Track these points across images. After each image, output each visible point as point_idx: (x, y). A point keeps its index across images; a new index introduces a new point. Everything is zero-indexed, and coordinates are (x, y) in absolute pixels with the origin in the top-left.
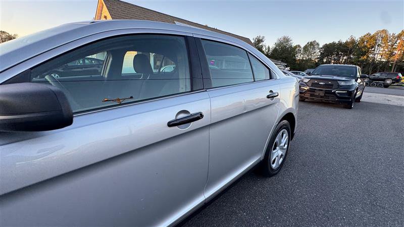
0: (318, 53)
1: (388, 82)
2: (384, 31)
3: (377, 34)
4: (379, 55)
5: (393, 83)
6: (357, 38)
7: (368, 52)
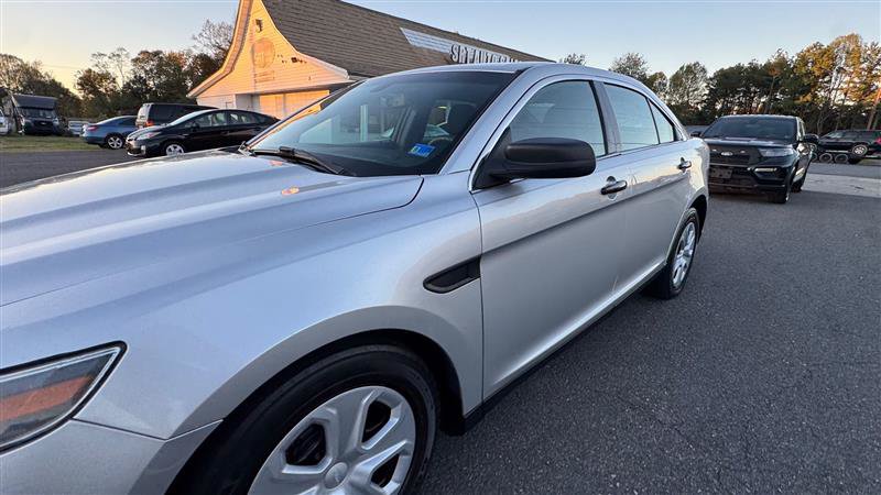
0: (703, 89)
1: (859, 151)
2: (853, 38)
3: (837, 44)
4: (839, 92)
5: (869, 153)
6: (792, 55)
7: (814, 86)
